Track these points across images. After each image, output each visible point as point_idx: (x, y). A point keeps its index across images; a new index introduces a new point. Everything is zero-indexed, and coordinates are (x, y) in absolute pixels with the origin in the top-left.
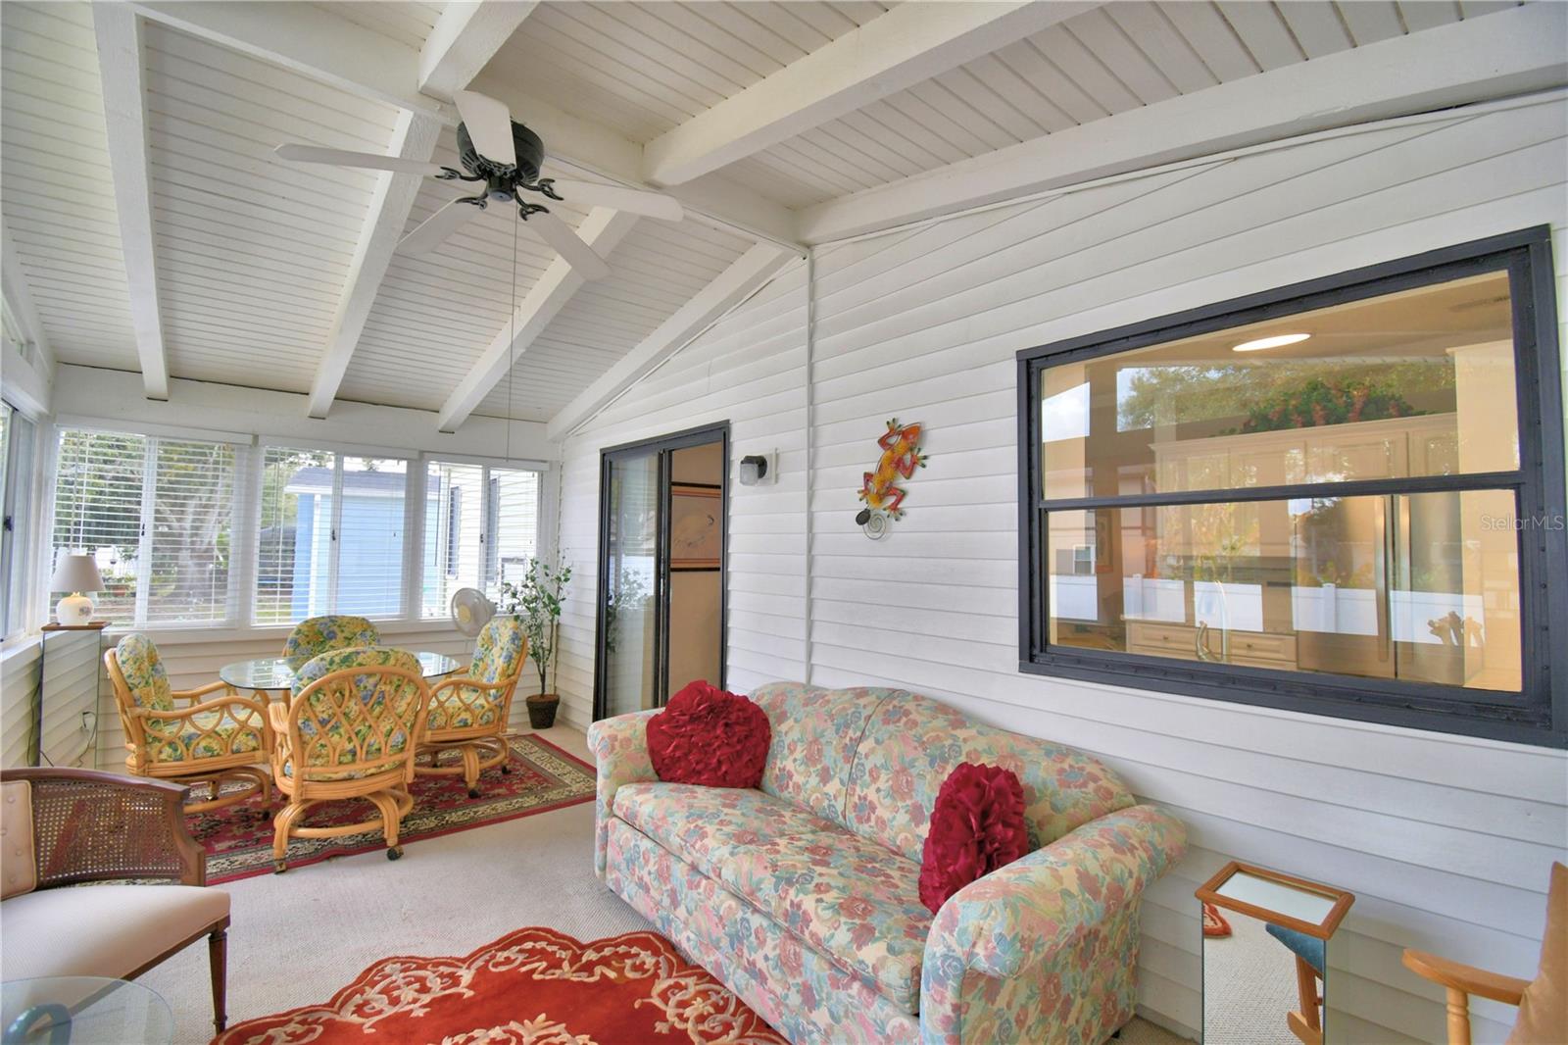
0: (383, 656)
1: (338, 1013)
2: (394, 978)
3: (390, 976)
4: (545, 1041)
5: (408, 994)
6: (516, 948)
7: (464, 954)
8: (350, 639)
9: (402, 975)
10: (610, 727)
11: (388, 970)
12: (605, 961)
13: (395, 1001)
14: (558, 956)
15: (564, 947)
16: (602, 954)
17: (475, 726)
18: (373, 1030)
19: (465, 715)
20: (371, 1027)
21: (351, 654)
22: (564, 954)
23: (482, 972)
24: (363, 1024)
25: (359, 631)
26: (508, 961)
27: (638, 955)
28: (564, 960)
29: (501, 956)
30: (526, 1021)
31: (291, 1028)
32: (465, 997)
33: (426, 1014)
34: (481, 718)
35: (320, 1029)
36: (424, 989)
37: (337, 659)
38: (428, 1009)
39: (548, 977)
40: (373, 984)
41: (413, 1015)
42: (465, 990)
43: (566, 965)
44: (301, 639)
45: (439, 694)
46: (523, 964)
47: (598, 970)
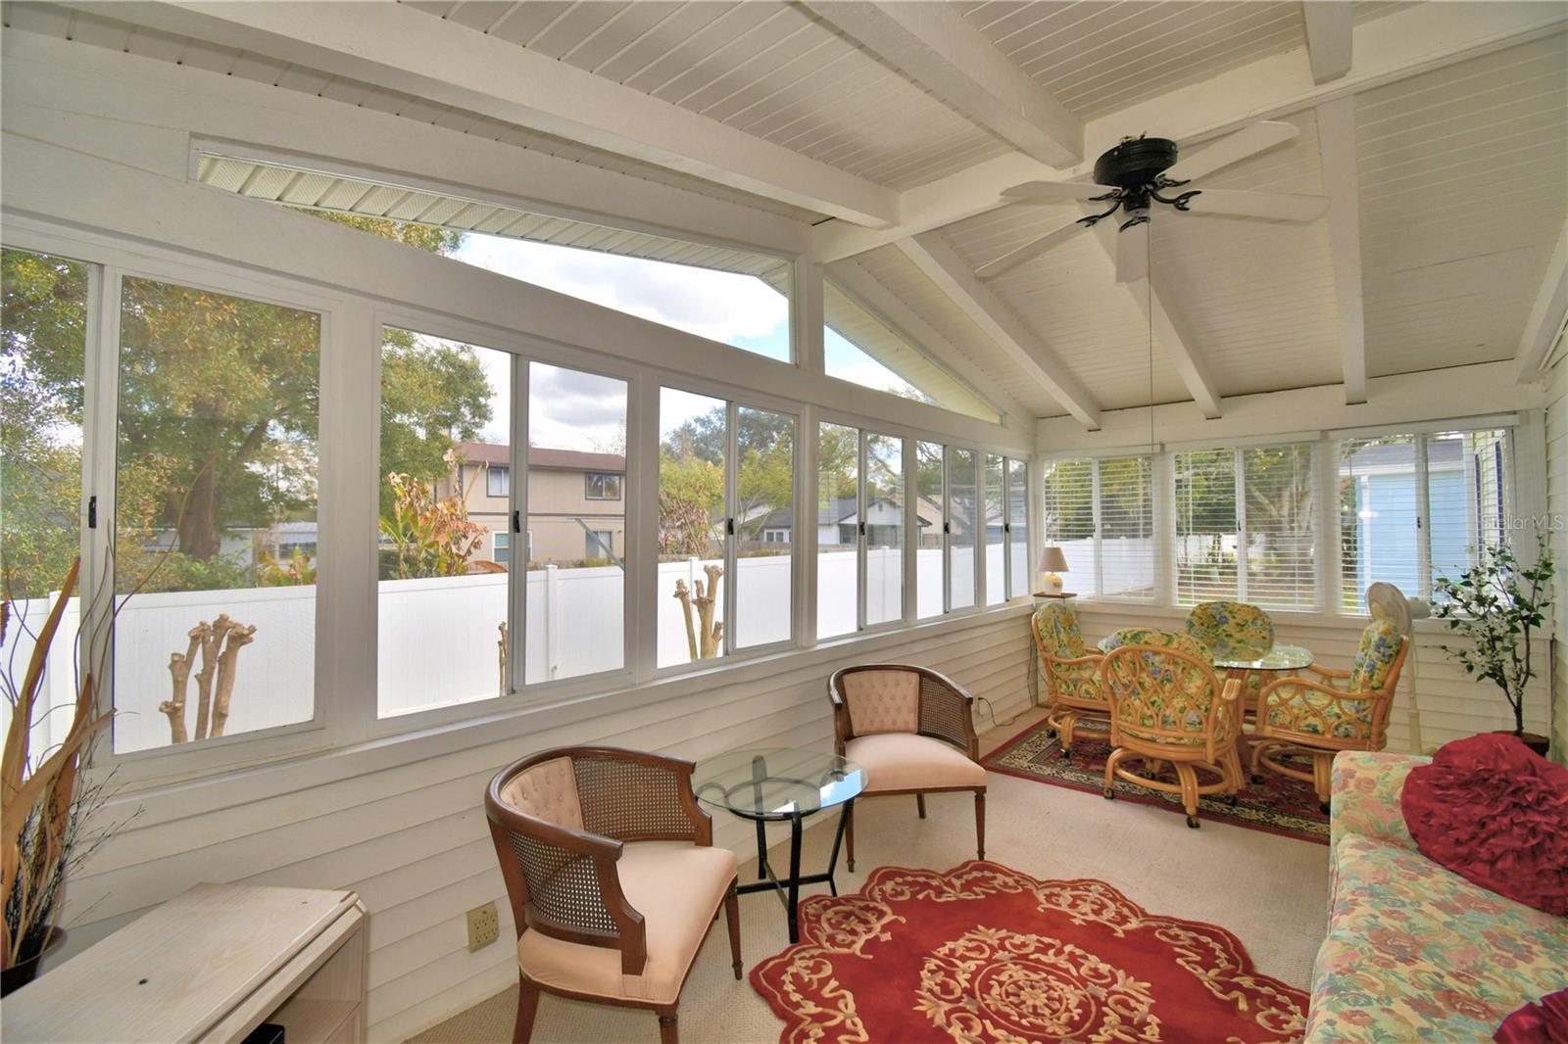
0: (1165, 638)
1: (1037, 889)
2: (1091, 894)
3: (1090, 891)
4: (1126, 998)
5: (1085, 907)
6: (1192, 934)
7: (1150, 911)
8: (1243, 626)
9: (1097, 896)
10: (1352, 760)
11: (1092, 888)
12: (1251, 995)
13: (1073, 905)
14: (1217, 961)
15: (1231, 960)
16: (1259, 988)
17: (1328, 736)
18: (1042, 911)
19: (1311, 720)
20: (1044, 909)
21: (1140, 632)
22: (1224, 965)
23: (1150, 930)
24: (1041, 904)
25: (1250, 618)
26: (1176, 937)
27: (1291, 1013)
28: (1219, 968)
29: (1175, 931)
30: (1132, 978)
31: (1007, 879)
32: (1115, 934)
33: (1080, 925)
34: (1336, 728)
35: (1020, 890)
36: (1097, 913)
37: (1129, 635)
38: (1084, 924)
39: (1188, 968)
40: (1074, 889)
41: (1073, 920)
42: (1120, 931)
43: (1212, 973)
44: (1195, 620)
45: (1279, 690)
46: (1182, 947)
47: (1235, 994)
